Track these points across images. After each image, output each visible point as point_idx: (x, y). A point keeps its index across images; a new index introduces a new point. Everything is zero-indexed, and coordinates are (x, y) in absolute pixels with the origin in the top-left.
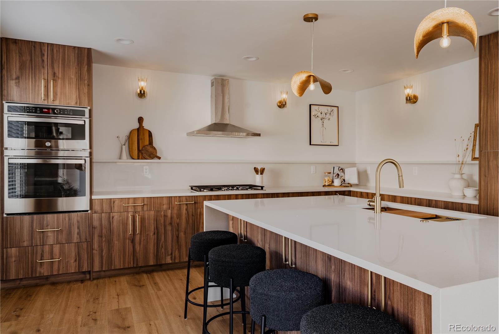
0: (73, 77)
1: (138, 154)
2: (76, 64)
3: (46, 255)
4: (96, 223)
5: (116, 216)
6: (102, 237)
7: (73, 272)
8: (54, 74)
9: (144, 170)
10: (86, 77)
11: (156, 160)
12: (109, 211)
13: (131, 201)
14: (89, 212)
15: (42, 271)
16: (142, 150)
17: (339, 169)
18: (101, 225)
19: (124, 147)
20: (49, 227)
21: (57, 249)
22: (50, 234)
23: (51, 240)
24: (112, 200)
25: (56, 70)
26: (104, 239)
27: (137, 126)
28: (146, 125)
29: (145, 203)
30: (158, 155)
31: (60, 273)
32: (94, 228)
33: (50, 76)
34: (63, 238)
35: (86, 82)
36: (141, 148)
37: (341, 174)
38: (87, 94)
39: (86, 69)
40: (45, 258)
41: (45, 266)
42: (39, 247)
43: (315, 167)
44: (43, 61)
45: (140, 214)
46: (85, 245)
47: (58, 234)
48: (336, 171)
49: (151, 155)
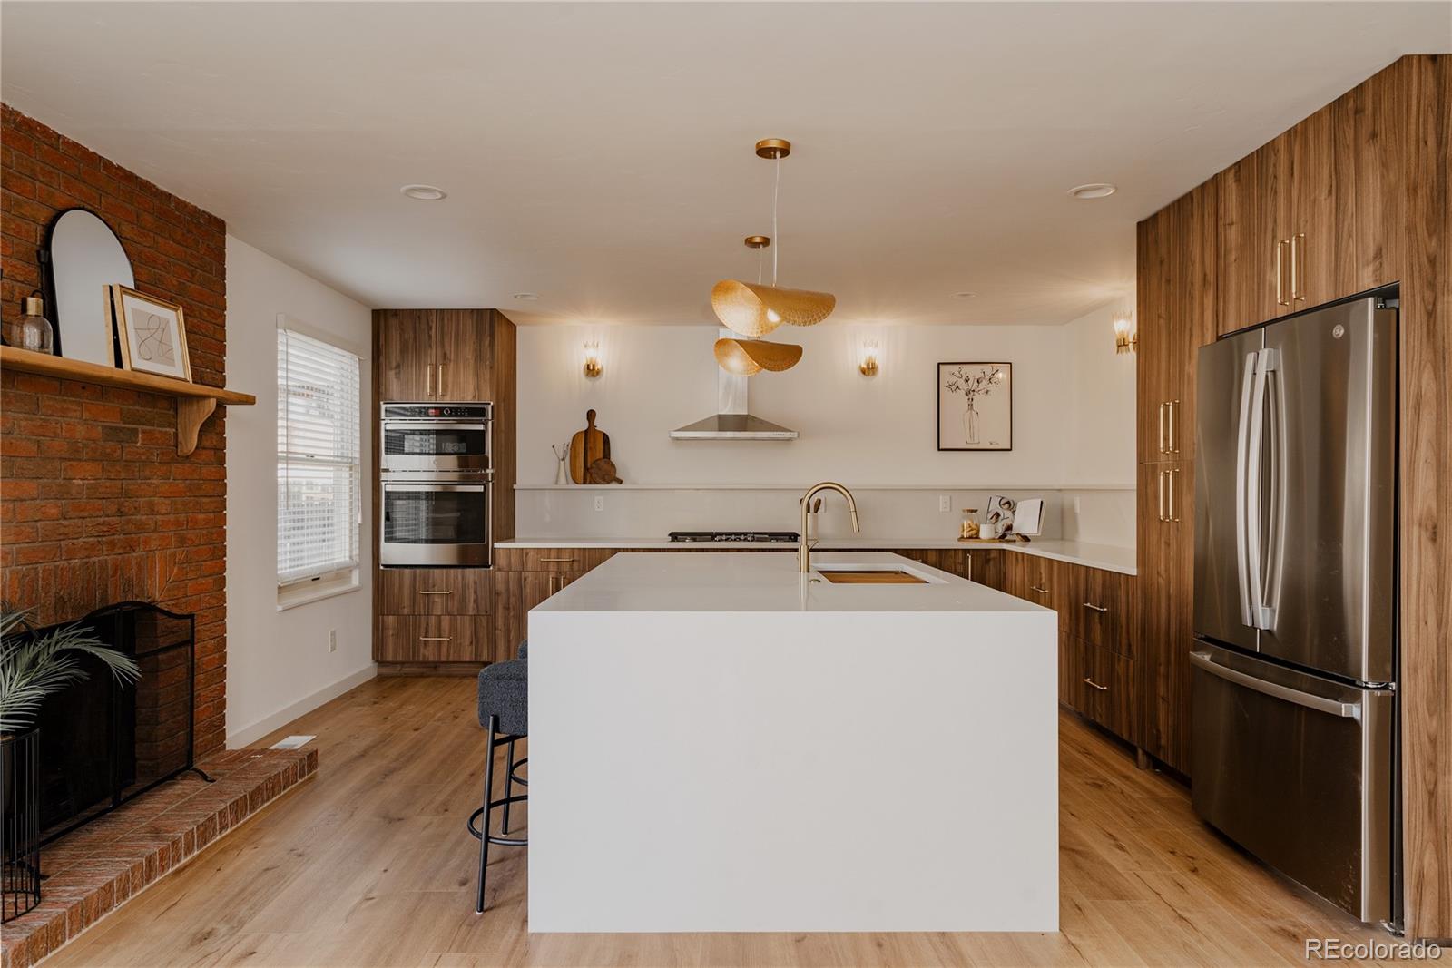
0: (470, 357)
1: (585, 475)
2: (474, 337)
3: (432, 629)
4: (500, 587)
5: (530, 576)
6: (508, 609)
7: (468, 660)
8: (445, 354)
9: (596, 503)
10: (488, 356)
11: (614, 486)
12: (519, 568)
13: (553, 554)
14: (491, 568)
15: (427, 654)
16: (591, 468)
17: (1002, 503)
18: (508, 590)
19: (562, 462)
20: (436, 588)
21: (446, 621)
22: (436, 600)
23: (438, 610)
24: (524, 551)
25: (447, 349)
26: (512, 614)
27: (584, 425)
28: (600, 425)
29: (576, 558)
30: (619, 476)
31: (451, 660)
32: (497, 594)
33: (439, 358)
34: (454, 606)
35: (488, 363)
36: (589, 465)
37: (1005, 513)
38: (488, 381)
39: (487, 343)
40: (430, 634)
41: (431, 647)
42: (423, 617)
43: (949, 498)
44: (430, 337)
45: (568, 576)
46: (484, 621)
47: (447, 600)
48: (995, 507)
49: (606, 477)
